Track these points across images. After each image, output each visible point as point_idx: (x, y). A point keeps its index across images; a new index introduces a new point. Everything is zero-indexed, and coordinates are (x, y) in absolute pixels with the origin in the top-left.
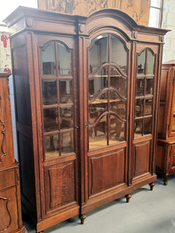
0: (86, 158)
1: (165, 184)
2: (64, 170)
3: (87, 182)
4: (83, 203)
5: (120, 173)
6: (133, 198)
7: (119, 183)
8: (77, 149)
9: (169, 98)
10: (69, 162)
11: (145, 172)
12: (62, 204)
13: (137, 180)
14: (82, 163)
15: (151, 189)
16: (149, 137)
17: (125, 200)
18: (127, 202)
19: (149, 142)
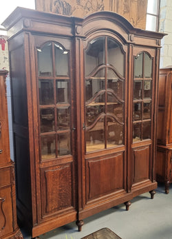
0: (83, 161)
1: (166, 193)
2: (61, 172)
3: (84, 187)
4: (80, 209)
5: (118, 179)
6: (133, 206)
7: (118, 189)
8: (73, 151)
9: (168, 103)
10: (66, 164)
11: (145, 179)
12: (58, 209)
13: (136, 186)
14: (79, 166)
15: (152, 198)
16: (148, 142)
17: (125, 208)
18: (127, 210)
19: (148, 147)
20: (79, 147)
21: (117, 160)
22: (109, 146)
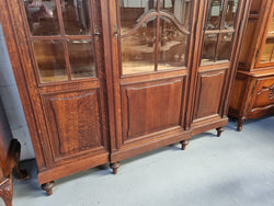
0: (117, 88)
1: (238, 130)
3: (119, 123)
4: (113, 149)
5: (173, 112)
6: (191, 145)
7: (172, 125)
8: (100, 72)
9: (265, 7)
10: (88, 90)
11: (213, 113)
12: (80, 149)
13: (198, 122)
14: (110, 94)
15: (218, 135)
16: (224, 64)
17: (180, 146)
18: (183, 149)
19: (223, 72)
20: (108, 66)
21: (173, 88)
22: (161, 68)
